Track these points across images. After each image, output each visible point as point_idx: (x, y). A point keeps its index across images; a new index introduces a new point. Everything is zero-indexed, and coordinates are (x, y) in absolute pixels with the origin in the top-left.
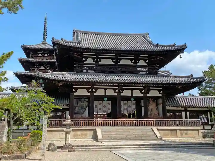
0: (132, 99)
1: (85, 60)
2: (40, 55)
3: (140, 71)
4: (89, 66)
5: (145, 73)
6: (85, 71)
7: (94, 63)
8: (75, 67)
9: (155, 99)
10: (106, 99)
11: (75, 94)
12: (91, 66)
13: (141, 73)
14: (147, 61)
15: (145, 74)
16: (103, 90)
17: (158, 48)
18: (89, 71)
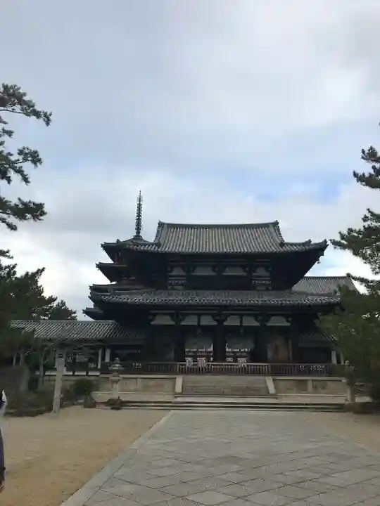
0: (242, 331)
1: (170, 269)
3: (256, 285)
4: (176, 280)
5: (264, 288)
6: (169, 287)
7: (185, 274)
10: (199, 331)
11: (153, 323)
13: (259, 288)
14: (270, 269)
16: (196, 318)
17: (282, 247)
18: (176, 287)
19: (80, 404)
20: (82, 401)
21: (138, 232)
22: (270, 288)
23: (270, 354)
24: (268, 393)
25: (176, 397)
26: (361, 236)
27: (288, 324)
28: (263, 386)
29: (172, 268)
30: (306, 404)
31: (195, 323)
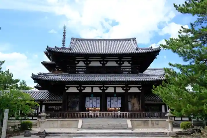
0: (115, 95)
1: (77, 63)
3: (123, 71)
4: (80, 68)
5: (128, 72)
6: (76, 72)
7: (85, 65)
8: (68, 69)
9: (135, 94)
11: (67, 91)
12: (81, 68)
13: (124, 72)
14: (131, 62)
15: (128, 74)
17: (137, 51)
18: (80, 72)
19: (22, 135)
20: (24, 133)
22: (131, 72)
23: (130, 107)
24: (128, 127)
25: (78, 130)
26: (178, 42)
27: (140, 91)
28: (125, 123)
29: (78, 61)
30: (147, 133)
31: (90, 91)
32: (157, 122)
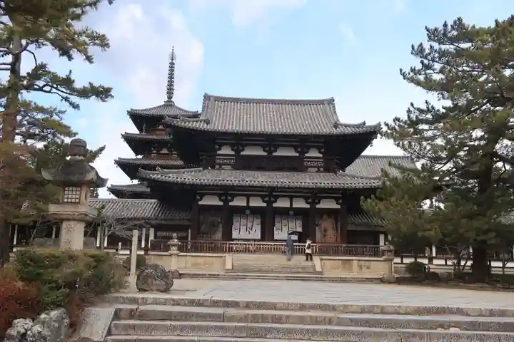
0: (291, 213)
1: (218, 148)
2: (161, 127)
3: (307, 167)
4: (224, 159)
5: (316, 169)
6: (217, 167)
7: (233, 153)
8: (202, 161)
9: (330, 212)
10: (248, 212)
11: (200, 203)
12: (226, 159)
13: (310, 169)
14: (323, 150)
15: (316, 172)
16: (245, 199)
17: (336, 129)
18: (223, 167)
21: (170, 98)
22: (322, 169)
23: (318, 235)
24: (315, 270)
27: (339, 207)
28: (310, 264)
29: (221, 146)
31: (244, 204)
32: (367, 263)
